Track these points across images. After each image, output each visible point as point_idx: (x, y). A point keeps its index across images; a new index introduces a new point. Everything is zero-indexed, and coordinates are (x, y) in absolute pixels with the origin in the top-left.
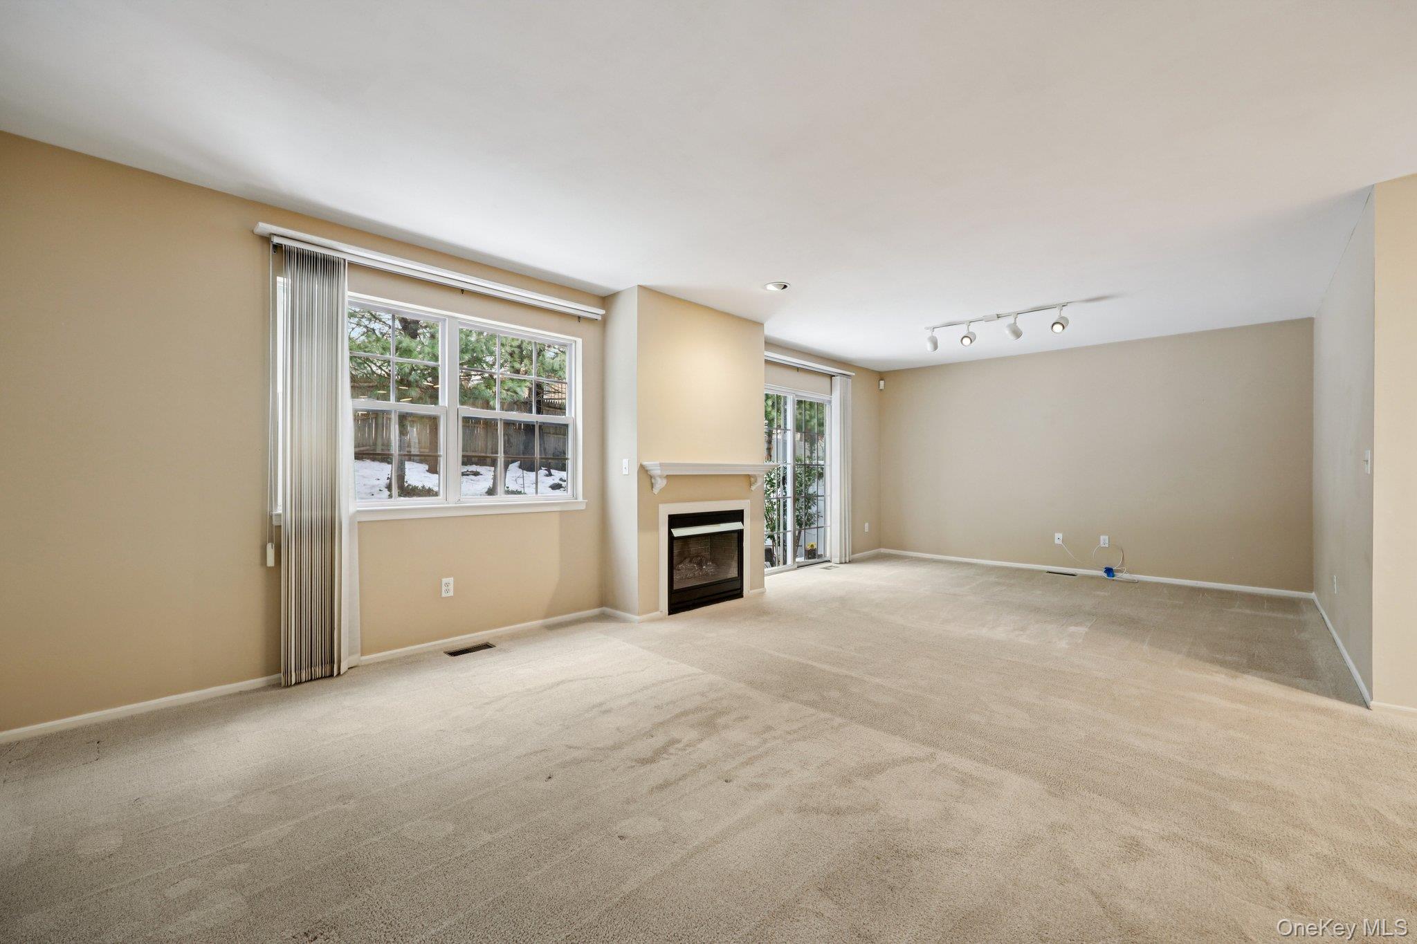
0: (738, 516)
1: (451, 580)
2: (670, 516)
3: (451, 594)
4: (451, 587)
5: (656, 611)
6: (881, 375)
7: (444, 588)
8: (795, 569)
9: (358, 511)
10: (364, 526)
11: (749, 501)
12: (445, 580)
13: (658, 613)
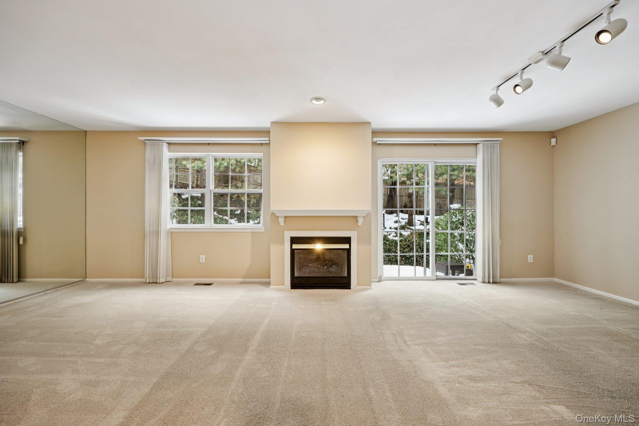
0: (347, 240)
1: (204, 256)
2: (291, 237)
3: (204, 261)
4: (204, 259)
5: (283, 285)
6: (553, 134)
7: (201, 259)
8: (434, 280)
9: (171, 228)
10: (172, 234)
11: (356, 232)
12: (201, 256)
13: (283, 287)
